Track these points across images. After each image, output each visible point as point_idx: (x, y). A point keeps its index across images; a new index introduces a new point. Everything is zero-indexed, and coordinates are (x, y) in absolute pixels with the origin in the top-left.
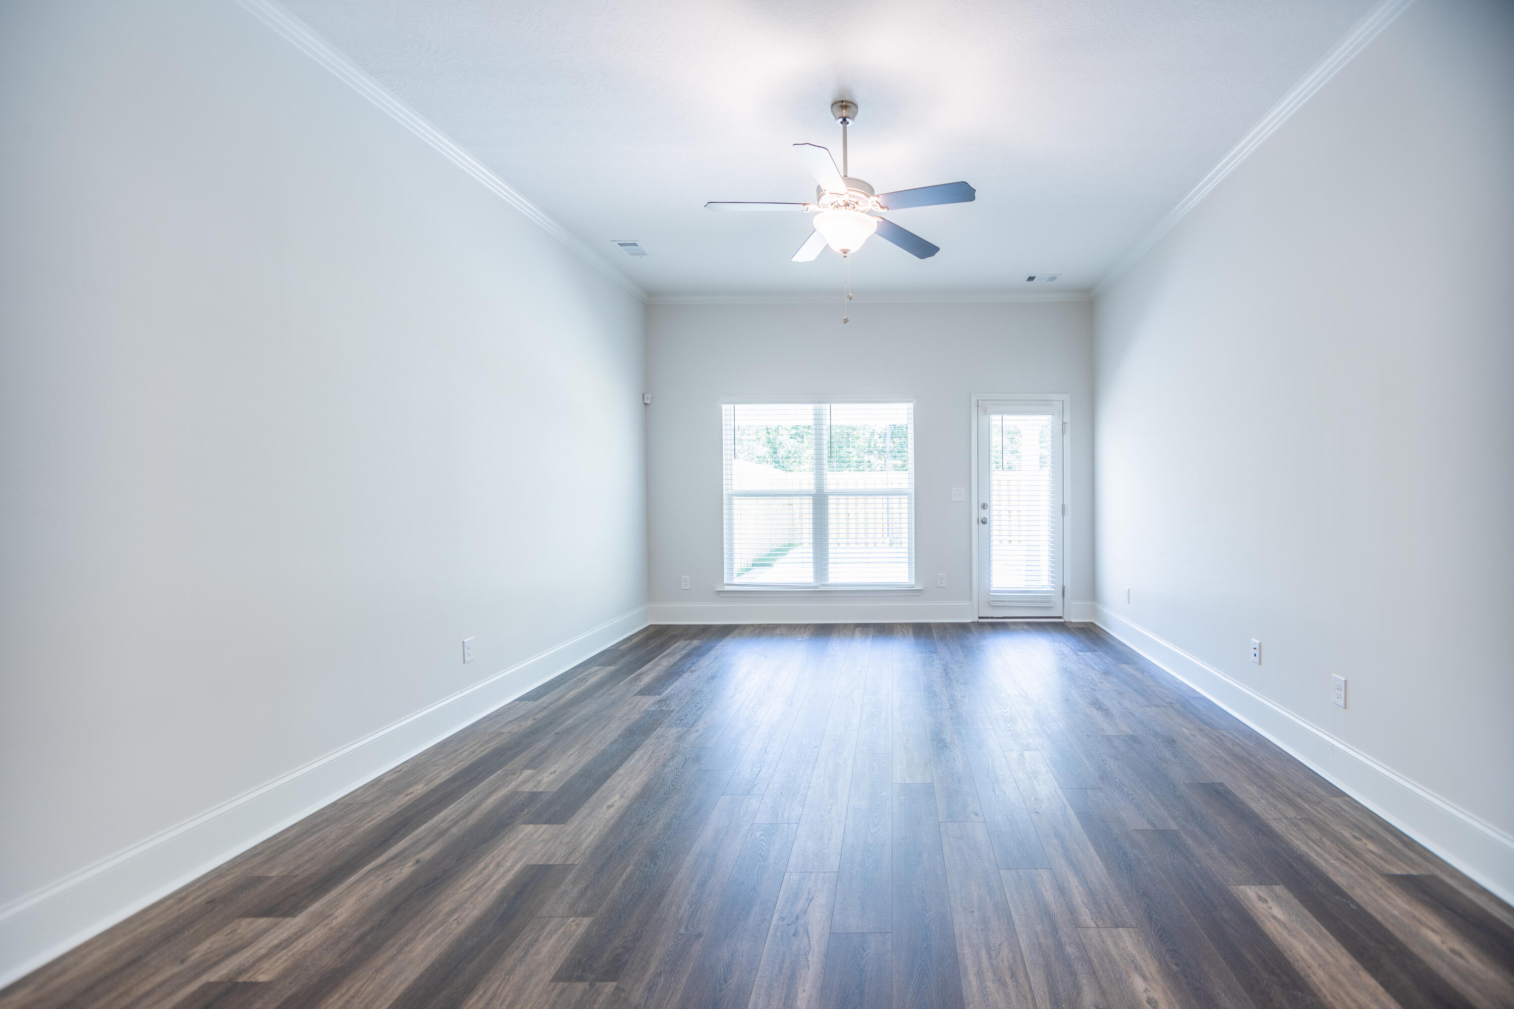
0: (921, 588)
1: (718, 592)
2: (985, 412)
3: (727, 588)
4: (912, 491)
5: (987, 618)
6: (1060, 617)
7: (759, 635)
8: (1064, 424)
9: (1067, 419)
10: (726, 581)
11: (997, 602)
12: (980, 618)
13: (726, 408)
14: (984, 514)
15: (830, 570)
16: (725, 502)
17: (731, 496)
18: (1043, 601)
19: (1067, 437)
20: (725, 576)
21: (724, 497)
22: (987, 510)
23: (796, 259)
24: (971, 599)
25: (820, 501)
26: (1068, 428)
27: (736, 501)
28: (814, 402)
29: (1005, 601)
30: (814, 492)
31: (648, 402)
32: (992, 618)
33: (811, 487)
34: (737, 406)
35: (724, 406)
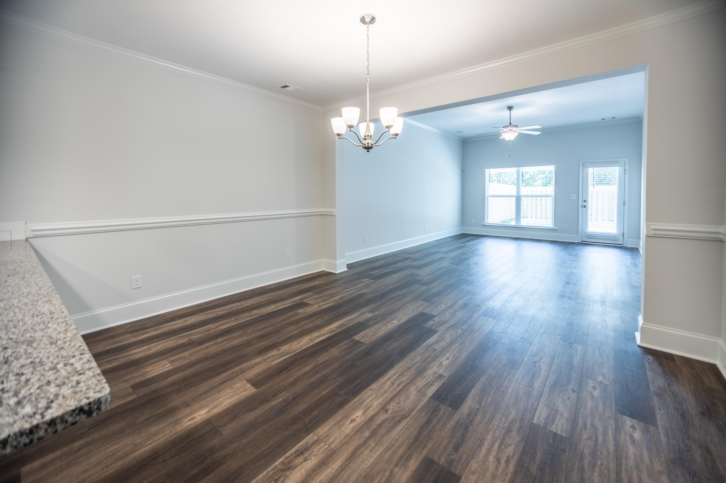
0: (556, 229)
1: (483, 225)
2: (586, 167)
3: (486, 224)
4: (554, 195)
5: (586, 242)
6: (622, 245)
7: (495, 238)
8: (625, 170)
9: (627, 168)
10: (485, 222)
11: (591, 236)
12: (582, 241)
13: (487, 170)
14: (584, 204)
15: (521, 221)
16: (486, 198)
17: (488, 197)
18: (614, 238)
19: (627, 175)
20: (485, 220)
21: (486, 197)
22: (586, 202)
23: (500, 138)
24: (578, 234)
25: (518, 199)
26: (627, 172)
27: (489, 198)
28: (517, 167)
29: (593, 236)
30: (516, 195)
31: (463, 169)
32: (587, 242)
33: (515, 194)
34: (490, 170)
35: (486, 170)
